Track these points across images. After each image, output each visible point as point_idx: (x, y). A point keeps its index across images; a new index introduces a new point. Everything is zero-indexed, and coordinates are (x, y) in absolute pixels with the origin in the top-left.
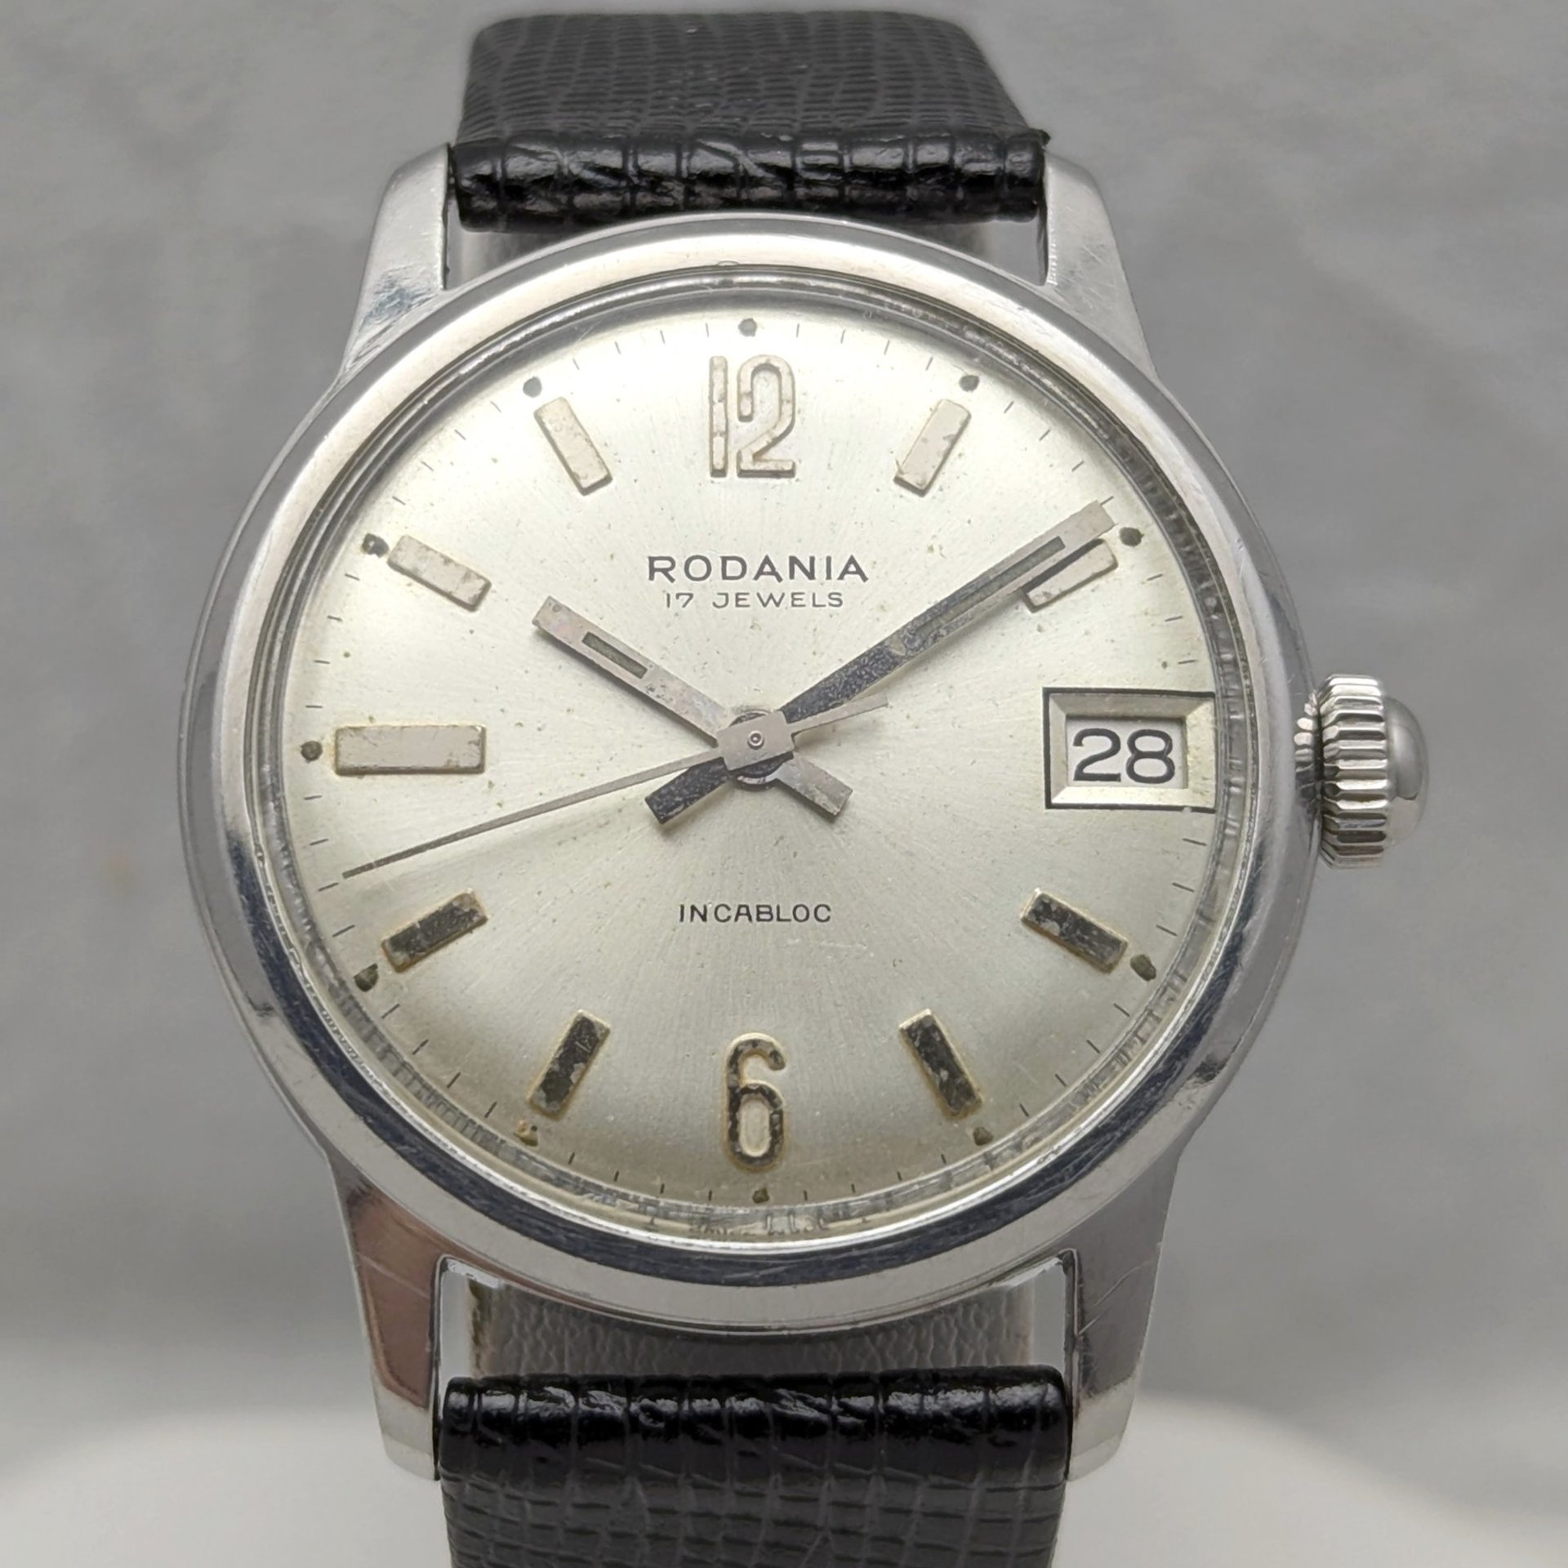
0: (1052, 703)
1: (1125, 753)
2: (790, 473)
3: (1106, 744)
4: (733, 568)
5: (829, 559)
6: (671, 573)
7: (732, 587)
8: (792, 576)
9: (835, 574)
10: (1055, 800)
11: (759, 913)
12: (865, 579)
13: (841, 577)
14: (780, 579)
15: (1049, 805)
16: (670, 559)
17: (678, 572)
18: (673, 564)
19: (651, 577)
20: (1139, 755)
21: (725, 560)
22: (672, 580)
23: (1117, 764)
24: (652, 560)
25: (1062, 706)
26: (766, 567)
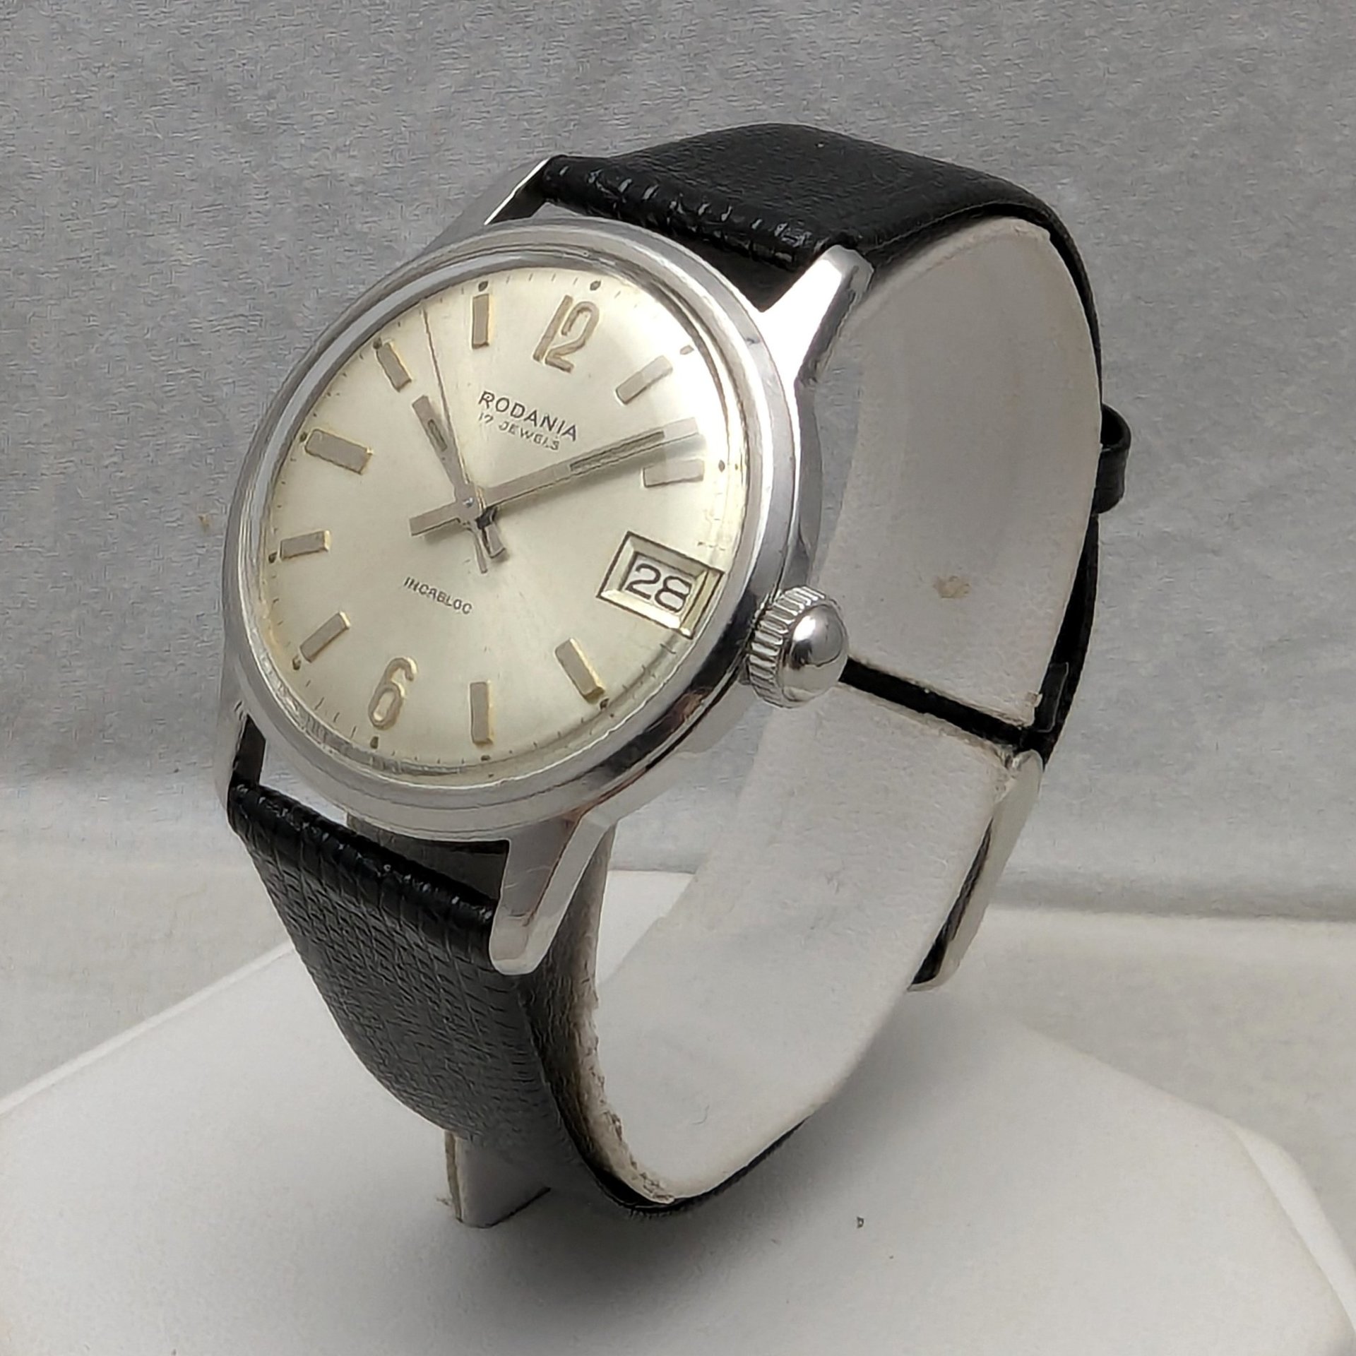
0: (628, 543)
1: (660, 585)
2: (569, 370)
3: (652, 576)
4: (518, 410)
5: (563, 422)
6: (490, 403)
7: (512, 420)
8: (542, 425)
9: (562, 432)
10: (604, 594)
11: (439, 596)
12: (574, 439)
13: (564, 434)
14: (535, 425)
15: (599, 596)
16: (493, 395)
17: (492, 405)
18: (493, 398)
19: (480, 402)
20: (666, 589)
21: (516, 404)
22: (488, 406)
23: (652, 590)
24: (485, 393)
25: (634, 545)
26: (533, 417)
